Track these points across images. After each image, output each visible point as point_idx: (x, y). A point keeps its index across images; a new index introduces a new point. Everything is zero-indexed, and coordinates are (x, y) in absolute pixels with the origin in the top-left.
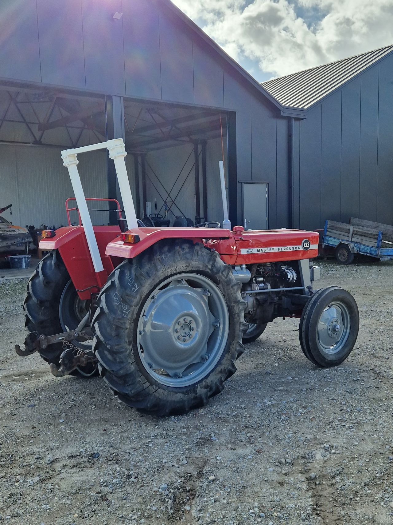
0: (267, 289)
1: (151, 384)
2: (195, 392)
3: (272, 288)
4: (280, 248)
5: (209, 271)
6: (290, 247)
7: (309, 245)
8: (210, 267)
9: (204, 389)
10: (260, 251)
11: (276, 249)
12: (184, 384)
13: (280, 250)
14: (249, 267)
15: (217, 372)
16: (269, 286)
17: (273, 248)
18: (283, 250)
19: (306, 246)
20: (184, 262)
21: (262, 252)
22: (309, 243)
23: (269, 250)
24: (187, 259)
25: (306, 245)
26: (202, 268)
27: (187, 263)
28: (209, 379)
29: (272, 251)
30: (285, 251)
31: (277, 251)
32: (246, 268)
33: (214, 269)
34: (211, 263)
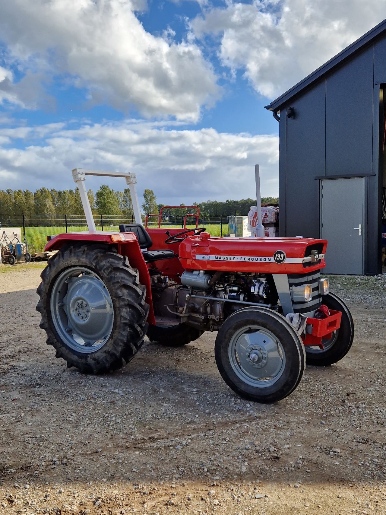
0: (239, 300)
1: (58, 341)
2: (86, 359)
3: (244, 300)
4: (243, 257)
5: (93, 267)
6: (257, 257)
7: (282, 257)
8: (94, 264)
9: (93, 360)
10: (219, 258)
11: (237, 259)
12: (84, 351)
13: (243, 260)
14: (208, 273)
15: (103, 351)
16: (242, 297)
17: (234, 257)
18: (247, 260)
19: (277, 258)
20: (75, 258)
21: (220, 260)
22: (283, 255)
23: (229, 258)
24: (78, 256)
25: (279, 257)
26: (88, 264)
27: (78, 259)
28: (97, 353)
29: (232, 260)
30: (249, 261)
31: (239, 260)
32: (205, 274)
33: (98, 267)
34: (96, 261)
